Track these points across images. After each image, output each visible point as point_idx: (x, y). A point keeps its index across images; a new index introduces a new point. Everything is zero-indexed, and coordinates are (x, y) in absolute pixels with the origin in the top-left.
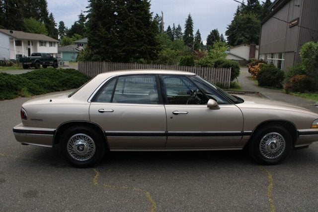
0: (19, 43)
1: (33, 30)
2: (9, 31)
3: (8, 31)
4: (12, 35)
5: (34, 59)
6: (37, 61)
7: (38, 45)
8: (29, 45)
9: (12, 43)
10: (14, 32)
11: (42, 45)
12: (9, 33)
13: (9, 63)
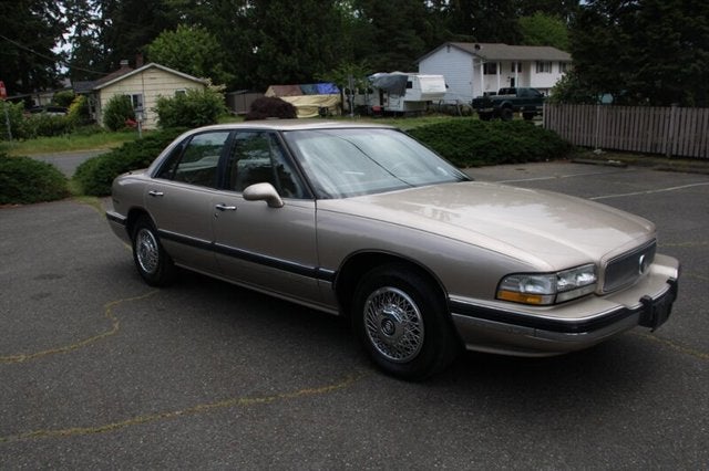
0: (490, 69)
1: (539, 38)
2: (474, 45)
3: (470, 47)
4: (479, 52)
5: (499, 101)
6: (506, 105)
7: (533, 70)
8: (513, 70)
9: (477, 68)
10: (482, 46)
11: (542, 71)
12: (474, 50)
13: (467, 109)
